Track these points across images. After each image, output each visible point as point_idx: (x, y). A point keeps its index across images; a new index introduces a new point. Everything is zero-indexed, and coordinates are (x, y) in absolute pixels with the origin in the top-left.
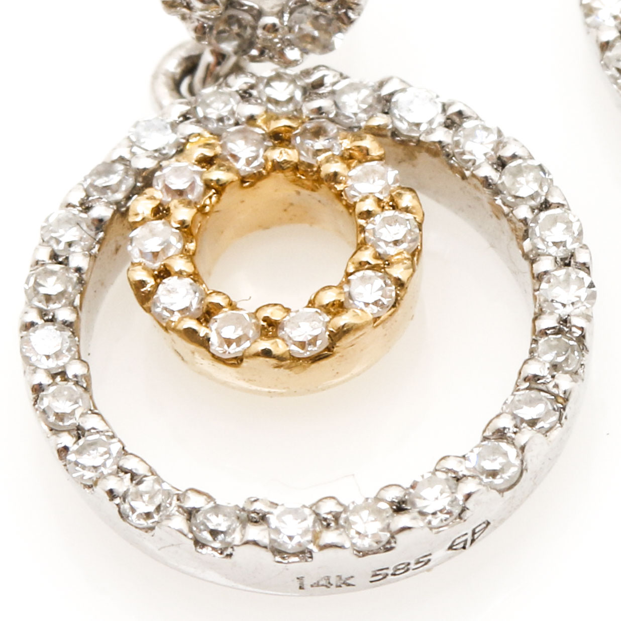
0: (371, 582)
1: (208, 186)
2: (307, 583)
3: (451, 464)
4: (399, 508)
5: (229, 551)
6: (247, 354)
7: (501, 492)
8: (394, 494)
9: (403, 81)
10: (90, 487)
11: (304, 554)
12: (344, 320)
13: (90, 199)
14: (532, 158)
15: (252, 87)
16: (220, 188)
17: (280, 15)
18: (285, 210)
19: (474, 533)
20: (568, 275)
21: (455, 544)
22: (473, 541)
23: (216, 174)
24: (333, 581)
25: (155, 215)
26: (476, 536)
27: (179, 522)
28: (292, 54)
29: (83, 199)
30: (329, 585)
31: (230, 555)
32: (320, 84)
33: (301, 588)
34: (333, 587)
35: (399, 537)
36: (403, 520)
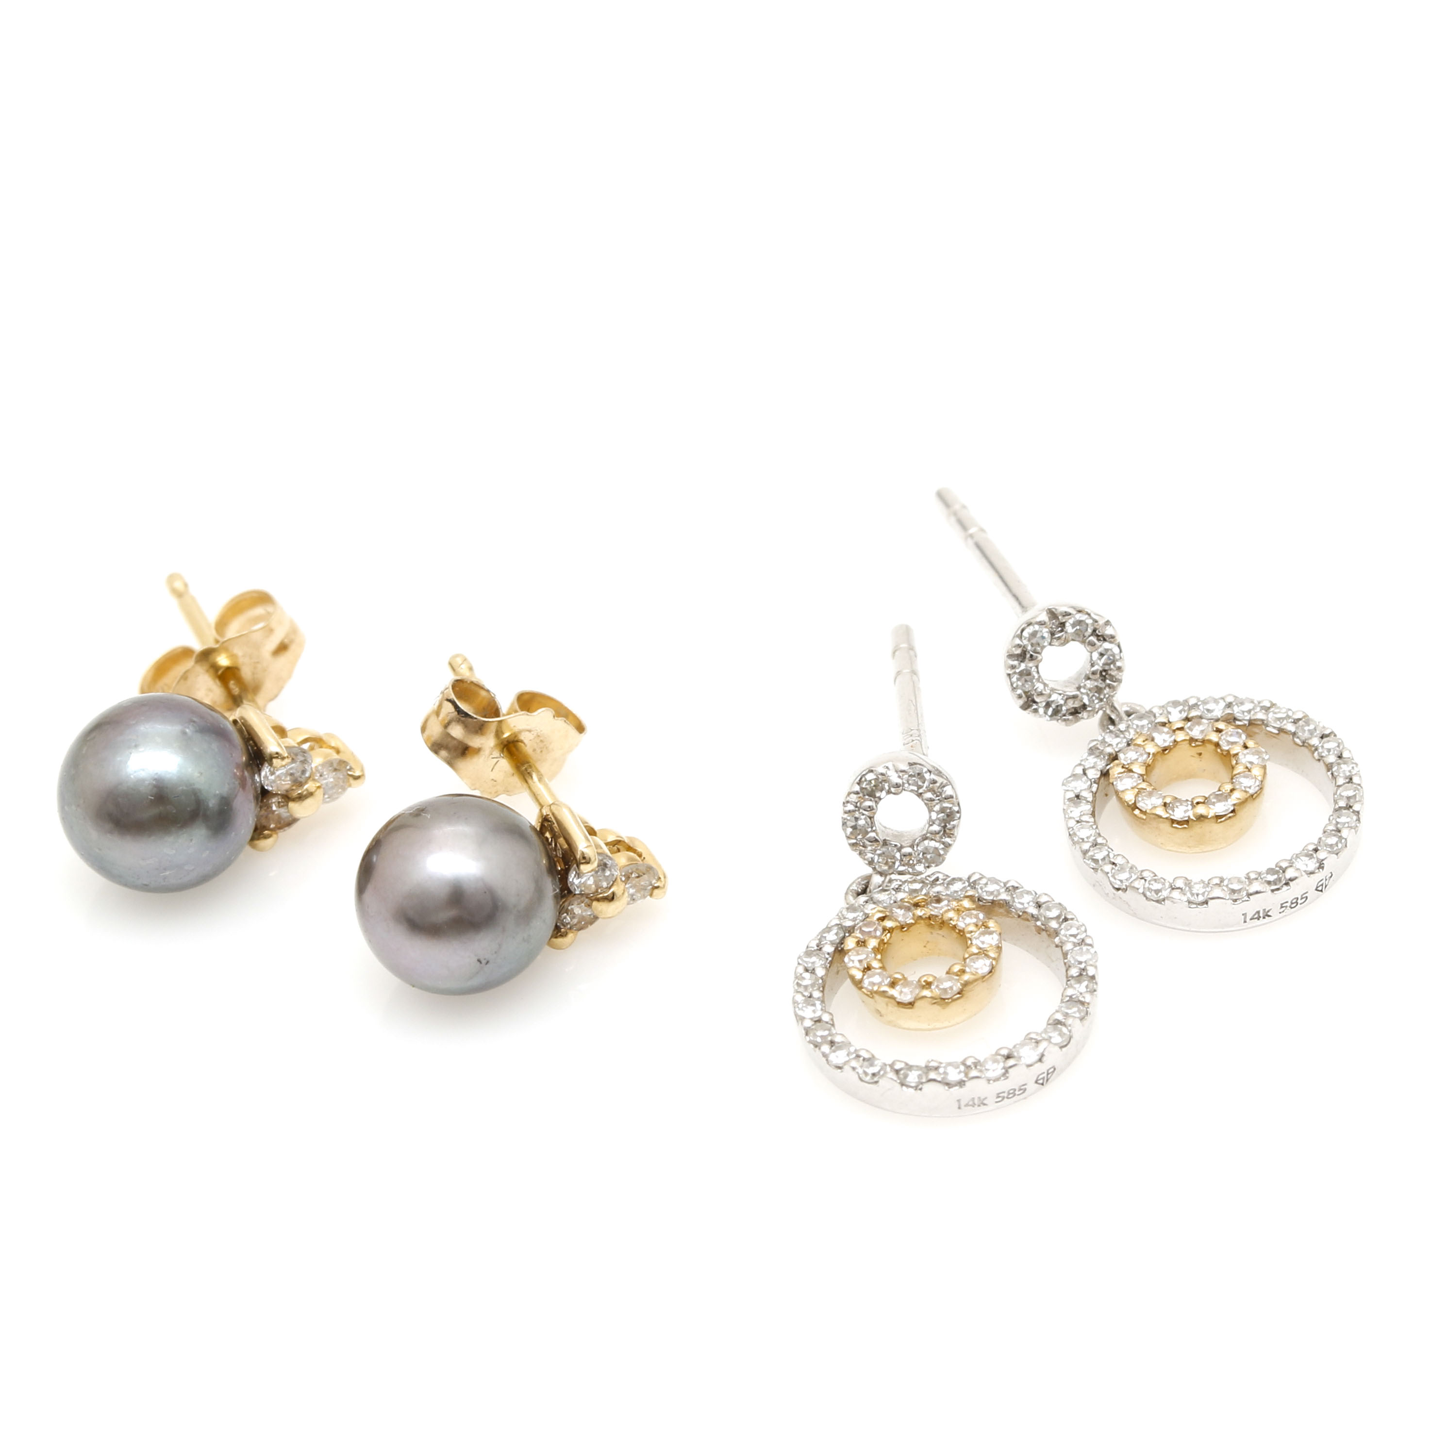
0: (997, 1102)
1: (884, 929)
2: (963, 1103)
3: (1033, 1036)
4: (1008, 1057)
5: (920, 1087)
6: (917, 998)
7: (1061, 1047)
8: (1005, 1052)
9: (981, 874)
10: (840, 1068)
11: (961, 1083)
12: (966, 977)
13: (822, 943)
14: (1054, 901)
15: (900, 885)
16: (891, 930)
17: (912, 846)
18: (925, 946)
19: (1048, 1074)
20: (1082, 949)
21: (1039, 1078)
22: (1047, 1080)
23: (889, 924)
24: (976, 1101)
25: (858, 945)
26: (1049, 1076)
27: (892, 1075)
28: (920, 868)
29: (817, 944)
30: (973, 1105)
31: (921, 1089)
32: (937, 879)
33: (959, 1108)
34: (976, 1106)
35: (1010, 1070)
36: (1011, 1062)
